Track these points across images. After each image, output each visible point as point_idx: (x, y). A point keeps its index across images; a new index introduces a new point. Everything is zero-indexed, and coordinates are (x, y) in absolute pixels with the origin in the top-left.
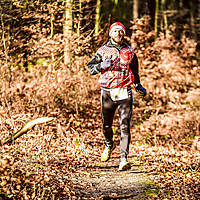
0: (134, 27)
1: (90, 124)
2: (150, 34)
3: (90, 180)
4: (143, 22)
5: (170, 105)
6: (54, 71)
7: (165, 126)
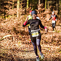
0: (39, 7)
1: (24, 37)
2: (43, 9)
3: (22, 55)
4: (41, 5)
5: (49, 31)
6: (13, 20)
7: (47, 38)
